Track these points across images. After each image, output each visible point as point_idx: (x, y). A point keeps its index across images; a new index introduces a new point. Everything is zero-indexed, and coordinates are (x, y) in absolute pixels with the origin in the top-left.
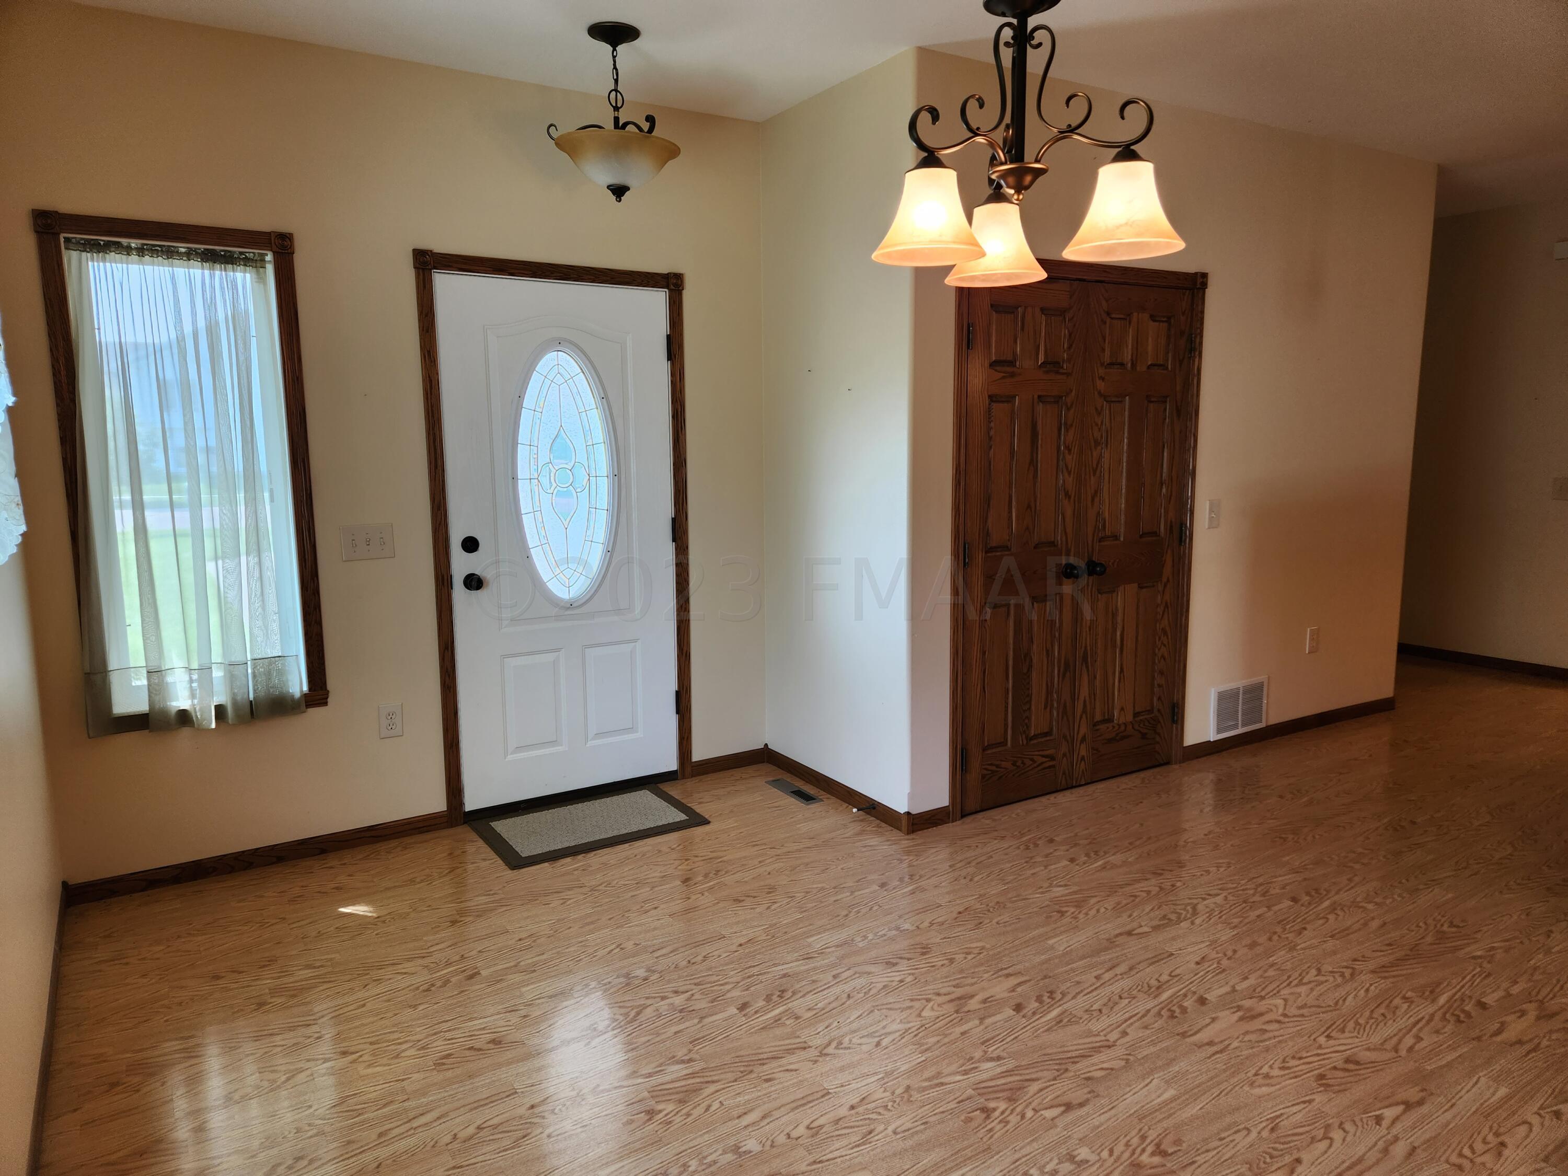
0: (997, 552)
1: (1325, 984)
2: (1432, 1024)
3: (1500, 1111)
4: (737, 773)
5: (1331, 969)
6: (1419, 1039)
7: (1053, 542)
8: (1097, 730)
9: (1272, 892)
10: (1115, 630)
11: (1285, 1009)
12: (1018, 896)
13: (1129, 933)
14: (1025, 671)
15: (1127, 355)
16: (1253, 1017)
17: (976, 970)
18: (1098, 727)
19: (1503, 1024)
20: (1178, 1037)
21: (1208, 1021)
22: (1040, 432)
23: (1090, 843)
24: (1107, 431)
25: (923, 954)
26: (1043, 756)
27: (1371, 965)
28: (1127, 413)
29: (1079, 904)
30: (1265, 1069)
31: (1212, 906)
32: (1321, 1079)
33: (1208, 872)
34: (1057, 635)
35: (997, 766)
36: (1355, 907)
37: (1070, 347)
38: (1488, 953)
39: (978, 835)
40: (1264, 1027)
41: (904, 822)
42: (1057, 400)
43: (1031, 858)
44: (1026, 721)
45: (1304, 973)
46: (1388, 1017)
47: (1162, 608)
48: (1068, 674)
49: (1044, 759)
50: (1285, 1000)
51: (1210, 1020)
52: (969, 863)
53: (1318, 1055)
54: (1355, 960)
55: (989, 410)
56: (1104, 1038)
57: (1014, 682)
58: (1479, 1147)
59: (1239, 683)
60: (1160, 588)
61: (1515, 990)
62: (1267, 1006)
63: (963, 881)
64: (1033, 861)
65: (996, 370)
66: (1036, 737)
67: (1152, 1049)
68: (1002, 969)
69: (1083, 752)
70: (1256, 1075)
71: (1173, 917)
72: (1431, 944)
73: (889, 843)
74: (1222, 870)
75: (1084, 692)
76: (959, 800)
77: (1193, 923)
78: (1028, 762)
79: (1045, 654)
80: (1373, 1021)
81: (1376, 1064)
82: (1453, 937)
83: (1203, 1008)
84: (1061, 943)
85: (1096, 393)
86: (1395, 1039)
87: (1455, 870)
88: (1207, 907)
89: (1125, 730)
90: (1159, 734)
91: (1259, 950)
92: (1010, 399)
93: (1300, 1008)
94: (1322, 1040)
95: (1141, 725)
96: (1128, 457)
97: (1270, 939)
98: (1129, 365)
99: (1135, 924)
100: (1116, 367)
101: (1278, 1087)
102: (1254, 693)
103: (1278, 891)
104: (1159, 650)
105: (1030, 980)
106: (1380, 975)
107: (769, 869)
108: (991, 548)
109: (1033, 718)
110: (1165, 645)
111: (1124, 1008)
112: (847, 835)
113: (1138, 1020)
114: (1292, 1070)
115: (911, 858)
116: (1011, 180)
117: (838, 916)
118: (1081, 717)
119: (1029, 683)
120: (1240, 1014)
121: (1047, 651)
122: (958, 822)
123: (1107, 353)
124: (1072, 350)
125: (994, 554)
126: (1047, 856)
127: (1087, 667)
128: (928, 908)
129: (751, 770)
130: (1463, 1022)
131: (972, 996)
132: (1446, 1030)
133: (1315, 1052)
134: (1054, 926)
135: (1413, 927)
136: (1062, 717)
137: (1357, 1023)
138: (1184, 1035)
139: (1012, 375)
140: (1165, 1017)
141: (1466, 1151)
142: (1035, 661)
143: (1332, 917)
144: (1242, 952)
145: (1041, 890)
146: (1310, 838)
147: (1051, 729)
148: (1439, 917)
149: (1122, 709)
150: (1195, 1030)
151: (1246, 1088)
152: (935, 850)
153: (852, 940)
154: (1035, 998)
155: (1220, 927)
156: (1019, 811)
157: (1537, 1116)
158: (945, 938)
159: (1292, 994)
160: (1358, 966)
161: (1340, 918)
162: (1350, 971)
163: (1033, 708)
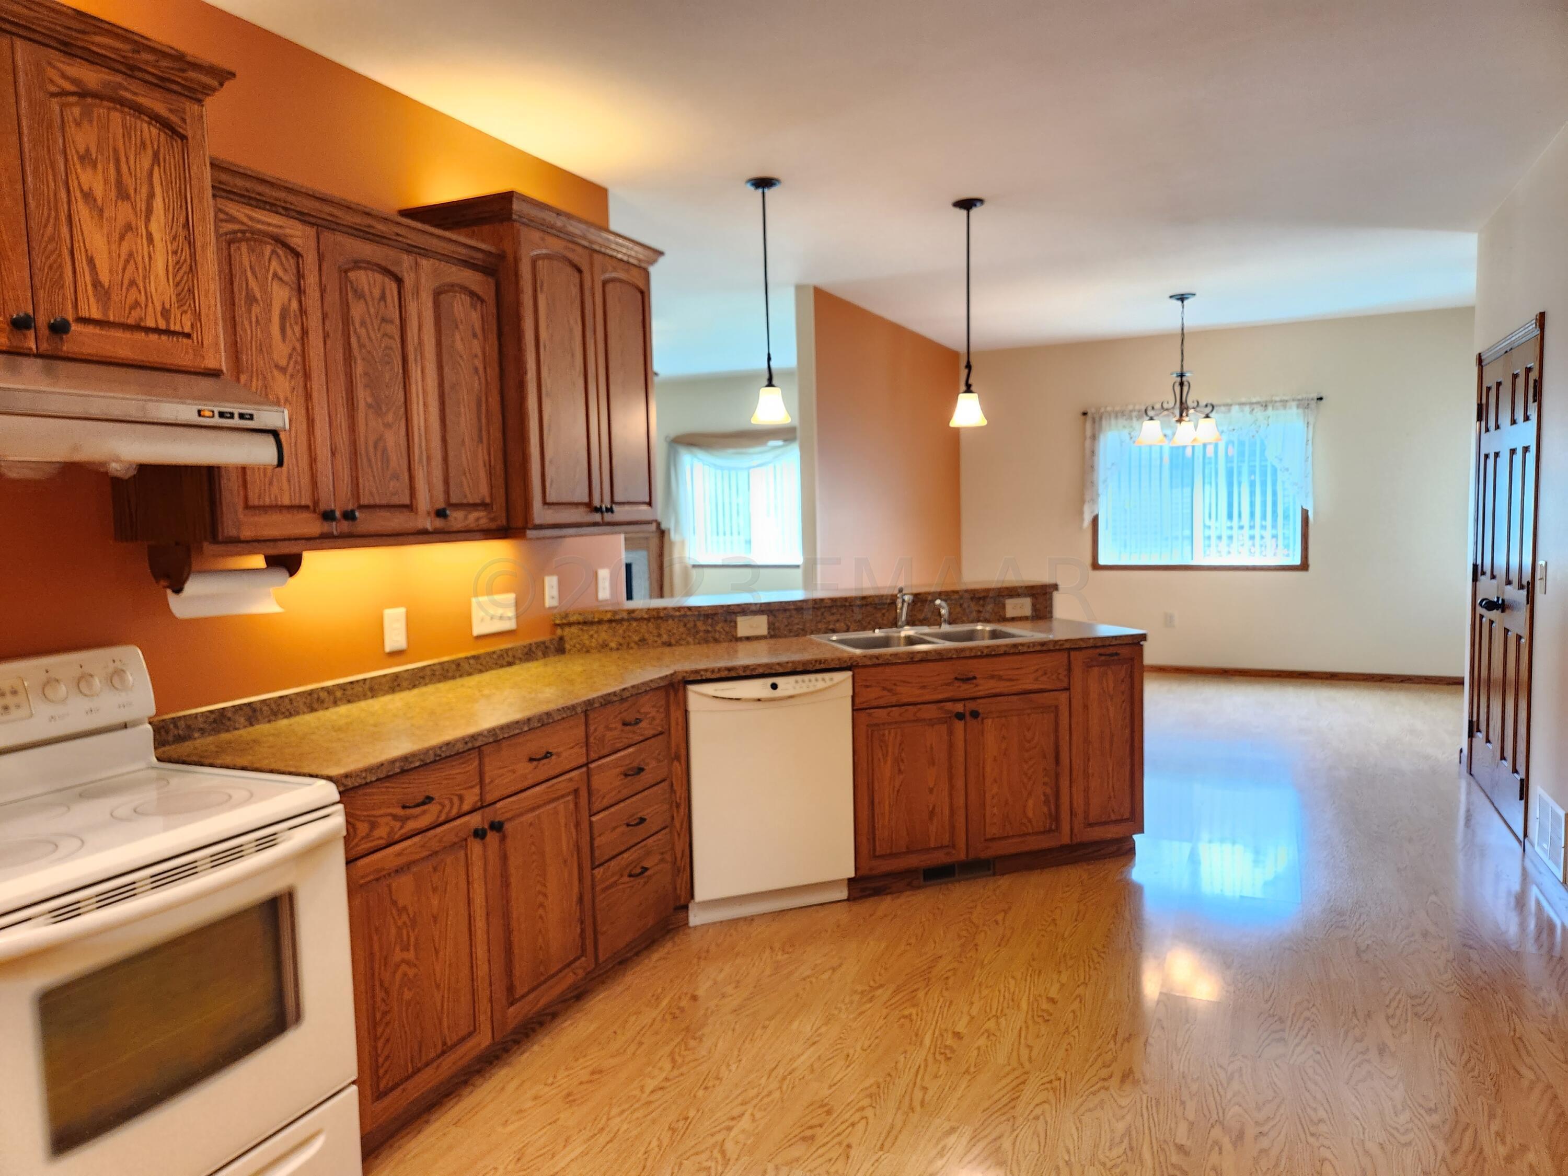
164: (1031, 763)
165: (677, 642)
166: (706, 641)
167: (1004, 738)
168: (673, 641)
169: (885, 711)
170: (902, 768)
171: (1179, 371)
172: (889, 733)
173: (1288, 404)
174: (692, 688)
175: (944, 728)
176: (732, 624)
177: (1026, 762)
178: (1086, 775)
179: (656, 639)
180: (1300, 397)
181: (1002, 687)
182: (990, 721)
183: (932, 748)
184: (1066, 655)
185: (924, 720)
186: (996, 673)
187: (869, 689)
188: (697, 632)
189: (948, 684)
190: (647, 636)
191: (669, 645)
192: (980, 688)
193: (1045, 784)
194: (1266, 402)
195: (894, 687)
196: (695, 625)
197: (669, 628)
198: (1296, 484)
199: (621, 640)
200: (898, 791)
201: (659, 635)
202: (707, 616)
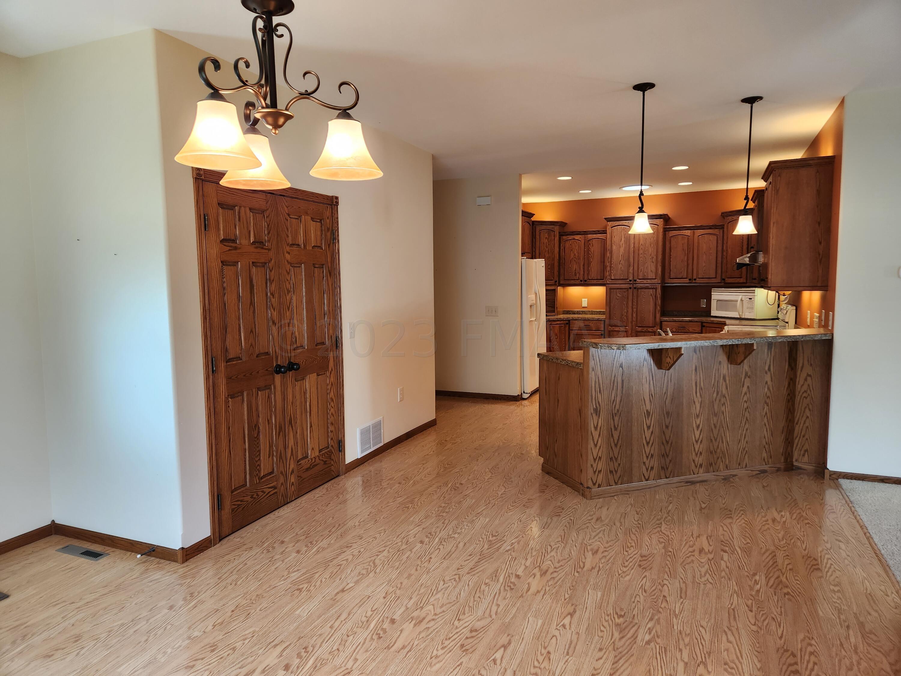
0: (234, 361)
1: (449, 588)
2: (501, 595)
3: (542, 634)
4: (28, 548)
5: (449, 579)
6: (498, 605)
7: (268, 353)
8: (300, 464)
9: (410, 540)
10: (306, 402)
11: (434, 611)
12: (270, 586)
13: (343, 591)
14: (256, 436)
15: (301, 240)
16: (421, 621)
17: (253, 650)
18: (300, 463)
19: (529, 584)
20: (386, 650)
21: (399, 633)
22: (255, 284)
23: (306, 537)
24: (294, 284)
25: (213, 651)
26: (269, 488)
27: (466, 569)
28: (303, 273)
29: (309, 580)
30: (435, 652)
31: (383, 558)
32: (462, 648)
33: (375, 538)
34: (273, 410)
35: (241, 501)
36: (450, 538)
37: (269, 233)
38: (512, 547)
39: (234, 551)
40: (428, 626)
41: (180, 557)
42: (264, 264)
43: (272, 557)
44: (258, 468)
45: (438, 585)
46: (482, 598)
47: (330, 386)
48: (281, 433)
49: (271, 490)
50: (433, 605)
51: (400, 632)
52: (232, 573)
53: (457, 633)
54: (458, 569)
55: (222, 270)
56: (345, 668)
57: (249, 444)
58: (541, 659)
59: (369, 423)
60: (328, 374)
61: (528, 564)
62: (425, 612)
63: (230, 587)
64: (274, 559)
65: (224, 245)
66: (264, 476)
67: (374, 664)
68: (270, 643)
69: (293, 480)
70: (431, 658)
71: (364, 572)
72: (488, 549)
73: (170, 573)
74: (382, 534)
75: (291, 443)
76: (217, 530)
77: (375, 573)
78: (260, 494)
79: (267, 423)
80: (476, 602)
81: (485, 628)
82: (495, 542)
83: (395, 626)
84: (303, 612)
85: (286, 262)
86: (488, 610)
87: (486, 505)
88: (380, 560)
89: (315, 461)
90: (333, 460)
91: (413, 577)
92: (235, 264)
93: (441, 607)
94: (456, 623)
95: (323, 457)
96: (306, 299)
97: (416, 570)
98: (302, 246)
99: (344, 584)
100: (295, 246)
101: (444, 661)
102: (377, 427)
103: (413, 539)
104: (330, 410)
105: (290, 644)
106: (471, 574)
107: (72, 621)
108: (229, 359)
109: (262, 465)
110: (333, 407)
111: (351, 642)
112: (134, 577)
113: (361, 648)
114: (448, 647)
115: (189, 580)
116: (270, 119)
117: (140, 643)
118: (290, 459)
119: (258, 443)
120: (413, 622)
121: (268, 421)
122: (218, 545)
123: (290, 238)
124: (270, 235)
125: (231, 363)
126: (282, 553)
127: (292, 427)
128: (209, 615)
129: (41, 543)
130: (513, 589)
131: (254, 671)
132: (508, 596)
133: (455, 632)
134: (297, 600)
135: (478, 542)
136: (280, 461)
137: (470, 607)
138: (388, 648)
139: (236, 248)
140: (376, 640)
141: (536, 664)
142: (261, 428)
143: (441, 547)
144: (405, 582)
145: (283, 578)
146: (419, 504)
147: (273, 469)
148: (487, 533)
149: (313, 449)
150: (394, 641)
151: (429, 669)
152: (204, 570)
153: (155, 659)
154: (296, 656)
155: (390, 570)
156: (257, 527)
157: (556, 630)
158: (226, 634)
159: (435, 600)
160: (461, 572)
161: (445, 546)
162: (457, 576)
163: (262, 458)
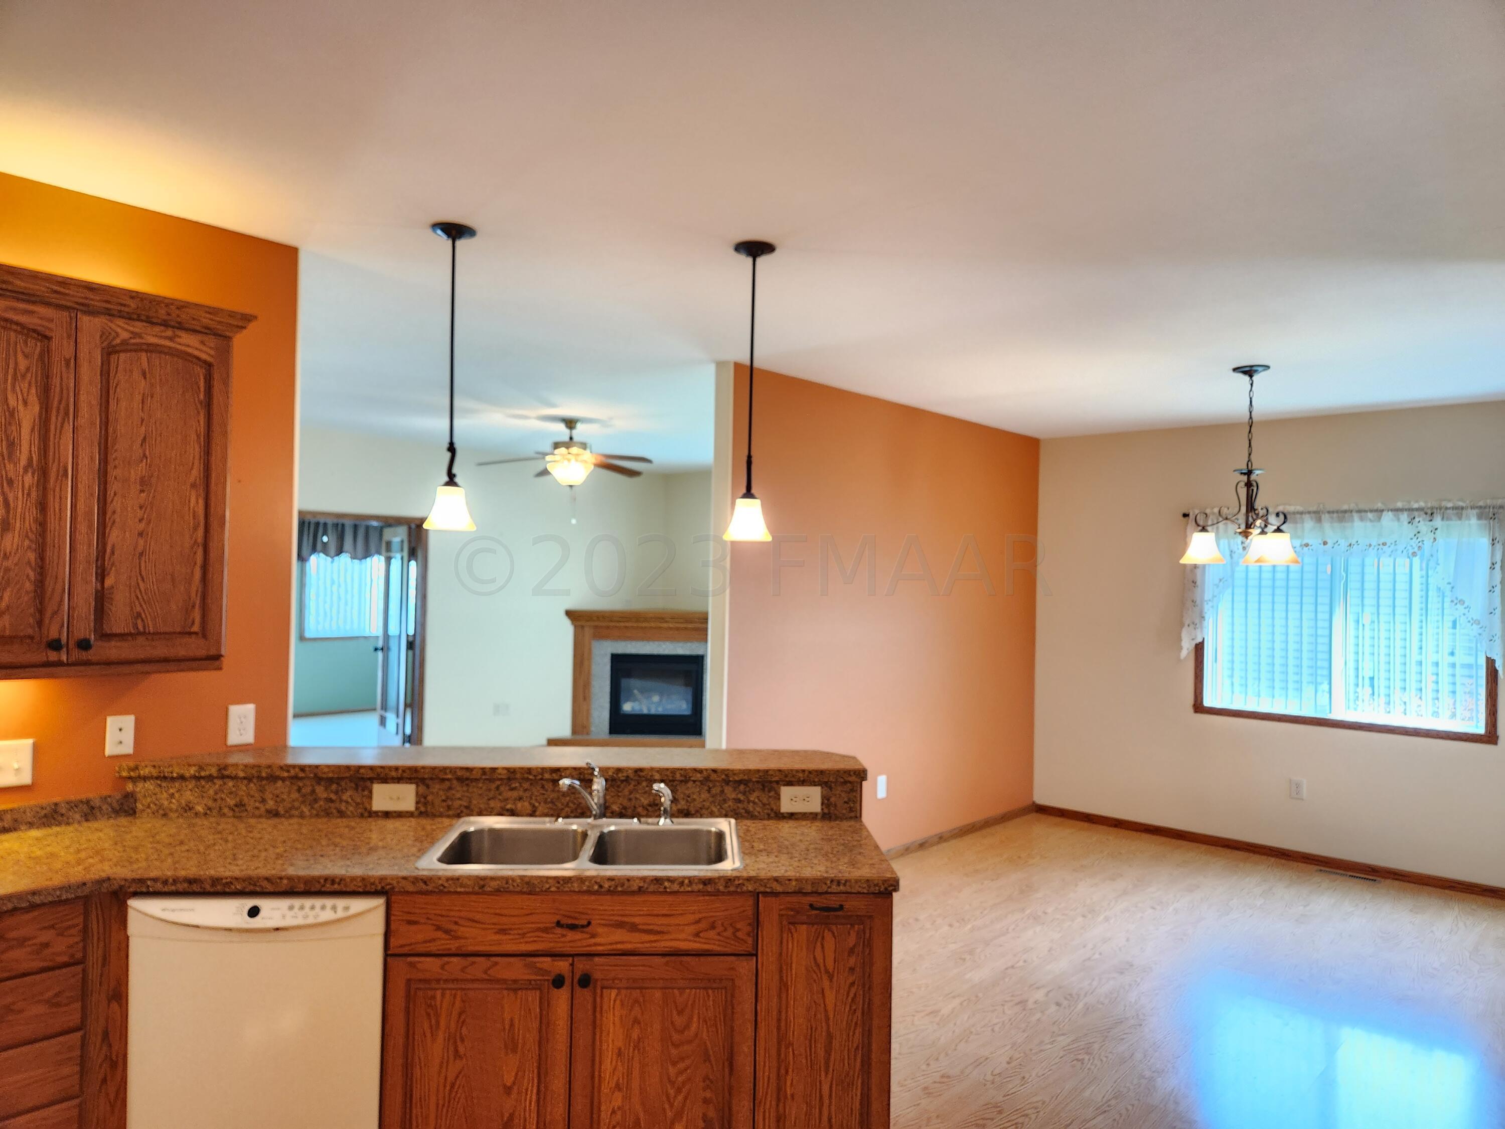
164: (681, 1065)
165: (286, 812)
166: (328, 814)
167: (636, 1021)
168: (281, 810)
169: (437, 962)
170: (461, 1050)
171: (1243, 467)
172: (443, 995)
173: (1464, 512)
174: (135, 904)
175: (533, 997)
176: (366, 793)
177: (674, 1064)
178: (780, 1095)
179: (257, 804)
180: (1481, 503)
181: (634, 941)
182: (614, 993)
183: (512, 1025)
184: (751, 902)
185: (505, 981)
186: (626, 919)
187: (413, 928)
188: (316, 801)
189: (546, 930)
190: (246, 800)
191: (276, 814)
192: (598, 940)
193: (706, 1101)
194: (1432, 508)
195: (455, 927)
196: (313, 791)
197: (277, 792)
198: (1477, 622)
199: (210, 803)
200: (453, 1085)
201: (263, 801)
202: (330, 780)
